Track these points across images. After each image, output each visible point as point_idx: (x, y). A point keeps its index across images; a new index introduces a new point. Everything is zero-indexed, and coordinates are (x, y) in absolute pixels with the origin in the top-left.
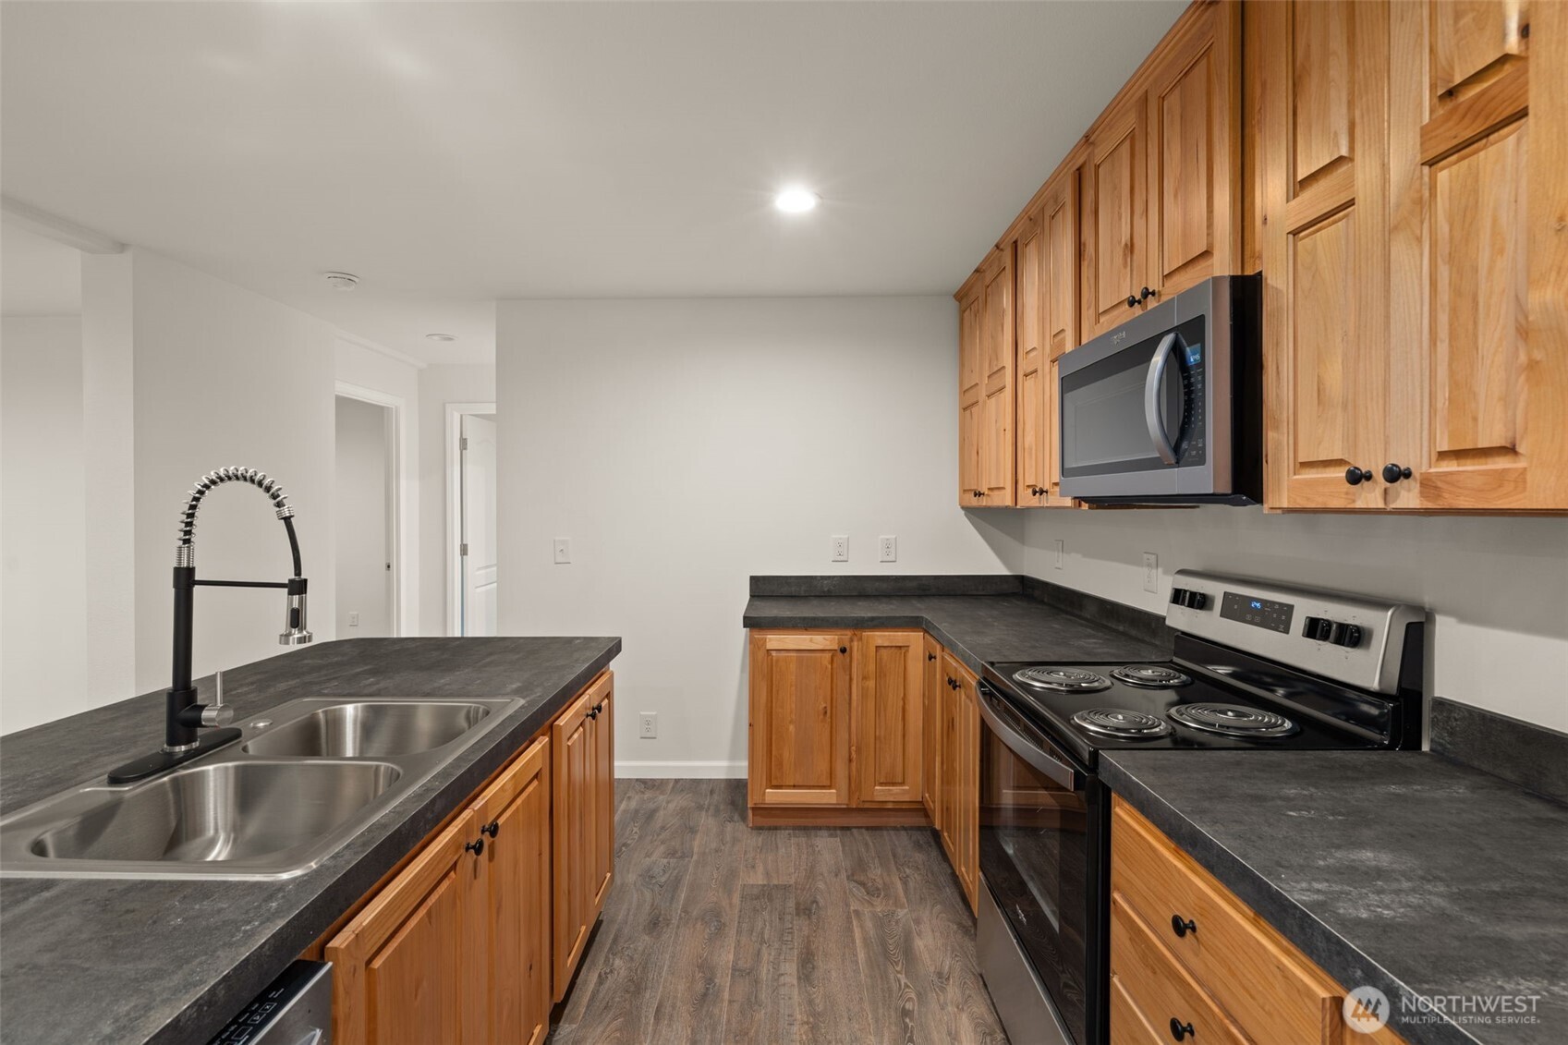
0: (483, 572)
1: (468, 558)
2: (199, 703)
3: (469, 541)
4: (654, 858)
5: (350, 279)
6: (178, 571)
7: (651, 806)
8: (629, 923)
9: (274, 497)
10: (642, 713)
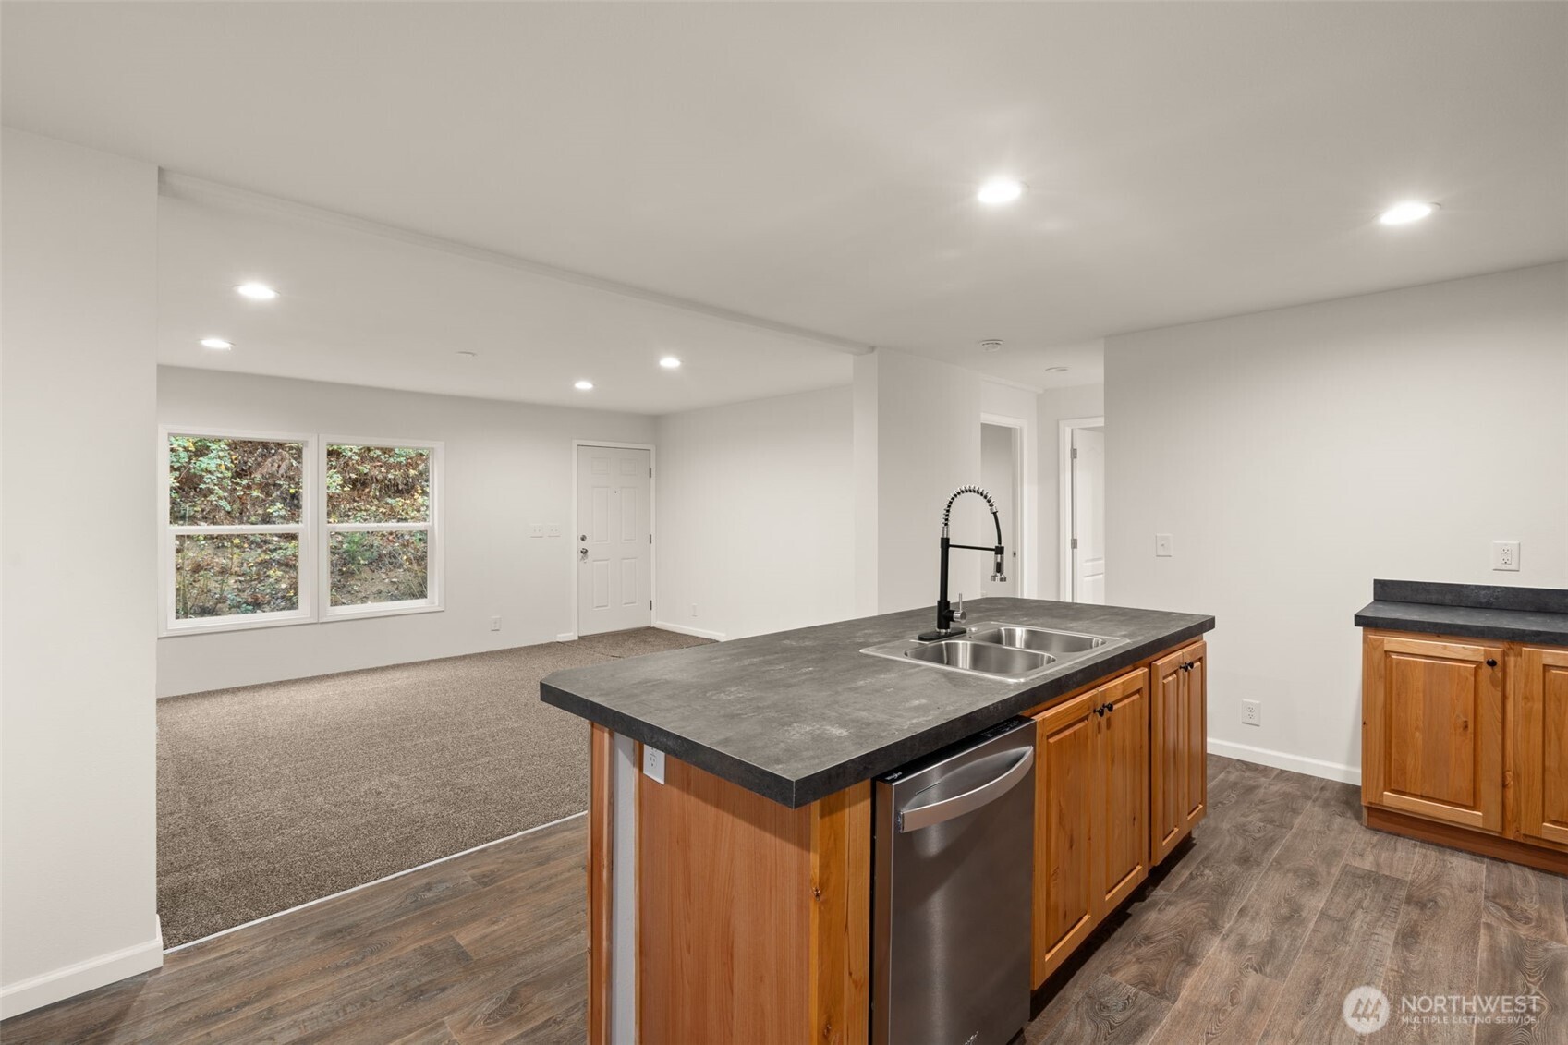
0: (1090, 563)
1: (1078, 551)
2: (951, 608)
3: (1079, 537)
4: (1250, 819)
5: (996, 343)
6: (942, 539)
7: (1251, 783)
8: (1220, 852)
9: (989, 501)
10: (1245, 700)
